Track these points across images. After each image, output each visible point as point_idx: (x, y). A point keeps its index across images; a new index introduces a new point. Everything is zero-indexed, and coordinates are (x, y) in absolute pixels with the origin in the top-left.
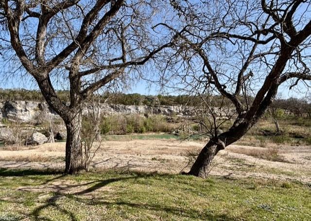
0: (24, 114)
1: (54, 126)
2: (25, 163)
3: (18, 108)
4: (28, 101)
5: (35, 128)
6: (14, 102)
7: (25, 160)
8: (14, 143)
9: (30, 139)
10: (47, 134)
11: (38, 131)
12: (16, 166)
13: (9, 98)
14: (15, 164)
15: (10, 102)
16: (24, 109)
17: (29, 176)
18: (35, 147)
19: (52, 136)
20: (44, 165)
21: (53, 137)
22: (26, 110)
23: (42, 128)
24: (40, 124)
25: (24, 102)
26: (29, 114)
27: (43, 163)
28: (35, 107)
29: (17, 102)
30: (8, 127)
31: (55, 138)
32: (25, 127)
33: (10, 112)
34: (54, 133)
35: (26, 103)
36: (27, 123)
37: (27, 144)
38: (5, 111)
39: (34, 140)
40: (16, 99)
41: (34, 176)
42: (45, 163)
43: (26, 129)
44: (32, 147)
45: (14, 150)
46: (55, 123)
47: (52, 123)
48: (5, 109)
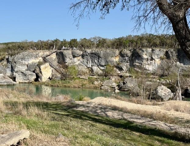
0: (149, 63)
1: (182, 80)
2: (149, 120)
3: (145, 56)
4: (154, 48)
5: (160, 80)
6: (141, 50)
7: (150, 117)
8: (138, 96)
9: (154, 92)
10: (173, 89)
11: (163, 85)
12: (141, 121)
13: (136, 46)
14: (139, 119)
15: (137, 50)
16: (150, 58)
17: (155, 137)
18: (159, 103)
19: (180, 92)
20: (170, 127)
21: (180, 94)
22: (152, 59)
23: (168, 81)
24: (166, 76)
25: (151, 49)
26: (155, 63)
27: (169, 125)
28: (162, 55)
29: (144, 50)
30: (134, 77)
31: (182, 95)
32: (150, 78)
33: (137, 61)
34: (182, 88)
35: (153, 50)
36: (152, 74)
37: (151, 98)
38: (132, 60)
39: (158, 94)
40: (143, 46)
41: (160, 138)
42: (171, 125)
43: (150, 81)
44: (156, 102)
45: (138, 103)
46: (183, 75)
47: (179, 75)
48: (132, 57)
